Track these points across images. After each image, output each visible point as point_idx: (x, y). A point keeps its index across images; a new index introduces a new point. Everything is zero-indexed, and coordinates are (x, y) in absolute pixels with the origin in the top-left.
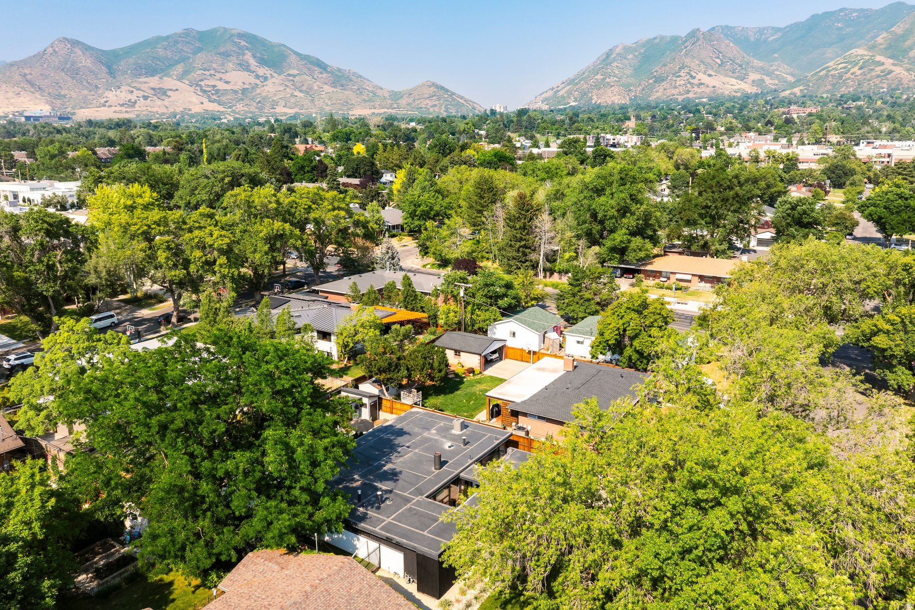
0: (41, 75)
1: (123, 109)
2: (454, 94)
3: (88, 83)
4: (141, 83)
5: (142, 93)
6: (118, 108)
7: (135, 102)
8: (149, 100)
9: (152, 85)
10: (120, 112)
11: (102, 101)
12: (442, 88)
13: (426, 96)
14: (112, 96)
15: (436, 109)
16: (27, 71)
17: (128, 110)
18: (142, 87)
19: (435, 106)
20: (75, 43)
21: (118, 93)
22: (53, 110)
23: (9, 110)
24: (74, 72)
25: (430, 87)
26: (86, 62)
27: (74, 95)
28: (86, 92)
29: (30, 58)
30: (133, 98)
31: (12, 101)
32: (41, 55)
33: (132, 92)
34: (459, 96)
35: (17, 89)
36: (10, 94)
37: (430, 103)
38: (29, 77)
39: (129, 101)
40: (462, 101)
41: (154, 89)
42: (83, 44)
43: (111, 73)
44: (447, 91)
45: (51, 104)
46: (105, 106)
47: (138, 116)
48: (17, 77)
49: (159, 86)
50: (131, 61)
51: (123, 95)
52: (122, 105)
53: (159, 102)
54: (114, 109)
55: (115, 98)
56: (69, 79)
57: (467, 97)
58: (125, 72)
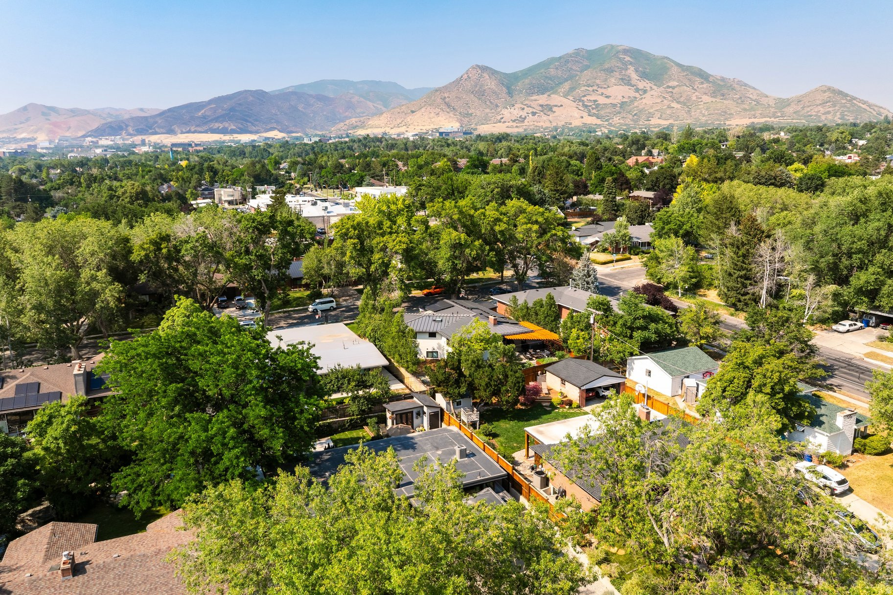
0: (457, 97)
1: (515, 124)
2: (855, 99)
3: (491, 102)
4: (532, 101)
5: (531, 110)
6: (511, 124)
7: (525, 118)
8: (536, 116)
9: (541, 102)
10: (512, 127)
11: (499, 118)
12: (840, 93)
13: (818, 102)
14: (507, 113)
15: (830, 117)
16: (446, 95)
17: (518, 125)
18: (533, 104)
19: (829, 112)
20: (484, 69)
21: (512, 110)
22: (461, 126)
23: (430, 127)
24: (480, 93)
25: (825, 92)
26: (490, 84)
27: (478, 113)
28: (488, 110)
29: (450, 84)
30: (524, 114)
31: (433, 120)
32: (458, 82)
33: (523, 109)
34: (861, 101)
35: (437, 110)
36: (432, 115)
37: (822, 110)
38: (447, 100)
39: (520, 117)
40: (863, 106)
41: (541, 106)
42: (491, 69)
43: (510, 93)
44: (847, 95)
45: (460, 121)
46: (500, 122)
47: (525, 130)
48: (439, 100)
49: (546, 103)
50: (527, 81)
51: (516, 112)
52: (514, 121)
53: (545, 118)
54: (507, 124)
55: (509, 115)
56: (476, 99)
57: (872, 101)
58: (521, 92)
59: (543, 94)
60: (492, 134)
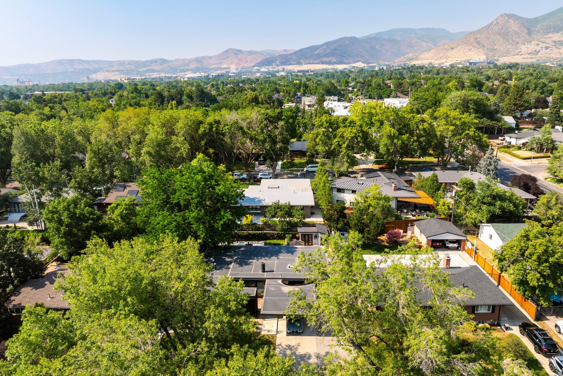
0: (486, 37)
1: (530, 56)
3: (513, 40)
4: (547, 38)
5: (545, 45)
6: (527, 56)
7: (539, 51)
8: (549, 50)
9: (554, 39)
10: (527, 58)
11: (517, 52)
14: (524, 48)
16: (478, 36)
17: (532, 56)
18: (547, 41)
20: (510, 16)
21: (529, 46)
22: (487, 58)
23: (463, 59)
24: (505, 34)
26: (514, 26)
27: (502, 48)
28: (509, 46)
29: (483, 28)
30: (538, 48)
31: (466, 54)
32: (488, 27)
33: (538, 45)
35: (470, 47)
36: (466, 50)
38: (478, 40)
39: (535, 51)
41: (555, 42)
42: (516, 16)
43: (529, 33)
45: (487, 55)
46: (518, 54)
47: (538, 60)
48: (472, 40)
49: (559, 39)
50: (545, 23)
51: (532, 47)
52: (529, 54)
53: (556, 51)
54: (523, 56)
55: (526, 49)
56: (501, 39)
58: (539, 32)
59: (558, 32)
60: (505, 64)
